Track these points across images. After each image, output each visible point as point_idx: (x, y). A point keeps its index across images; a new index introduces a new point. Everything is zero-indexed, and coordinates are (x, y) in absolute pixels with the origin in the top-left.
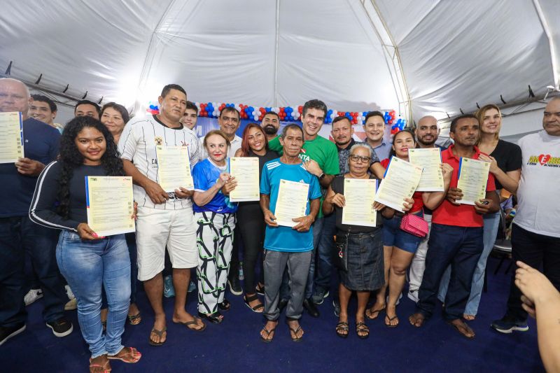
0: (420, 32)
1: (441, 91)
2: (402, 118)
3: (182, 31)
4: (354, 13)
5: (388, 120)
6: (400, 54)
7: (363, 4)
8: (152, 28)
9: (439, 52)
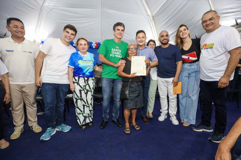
0: (163, 10)
3: (56, 5)
6: (155, 19)
8: (41, 3)
9: (171, 18)
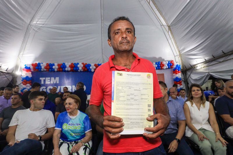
0: (182, 16)
1: (198, 47)
2: (178, 64)
3: (46, 23)
4: (144, 9)
5: (170, 66)
6: (172, 29)
7: (149, 3)
8: (28, 21)
9: (194, 26)
